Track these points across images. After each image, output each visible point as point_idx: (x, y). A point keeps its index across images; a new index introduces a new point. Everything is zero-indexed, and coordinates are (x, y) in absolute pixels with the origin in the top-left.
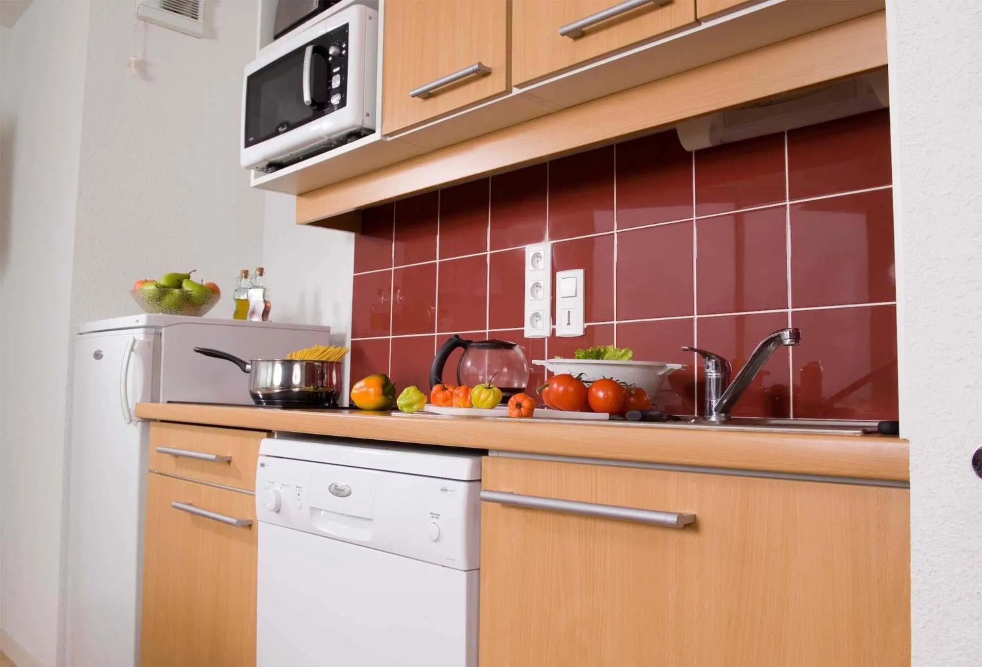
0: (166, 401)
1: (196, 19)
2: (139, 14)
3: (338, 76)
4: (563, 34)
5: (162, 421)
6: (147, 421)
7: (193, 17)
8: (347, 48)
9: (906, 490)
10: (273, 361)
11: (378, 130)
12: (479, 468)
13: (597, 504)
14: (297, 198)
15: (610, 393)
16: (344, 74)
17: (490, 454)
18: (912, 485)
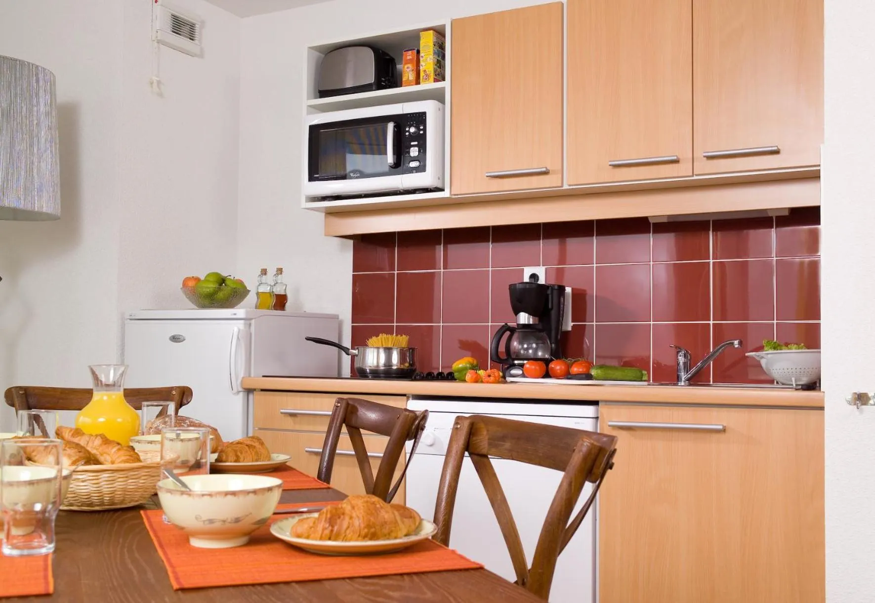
0: (261, 375)
1: (192, 40)
2: (159, 38)
3: (417, 149)
4: (610, 165)
5: (262, 390)
6: (249, 391)
7: (190, 39)
8: (425, 130)
9: (822, 411)
10: (378, 348)
11: (447, 190)
12: (597, 411)
13: (673, 423)
14: (325, 216)
15: (563, 367)
16: (422, 147)
17: (600, 404)
18: (825, 409)
